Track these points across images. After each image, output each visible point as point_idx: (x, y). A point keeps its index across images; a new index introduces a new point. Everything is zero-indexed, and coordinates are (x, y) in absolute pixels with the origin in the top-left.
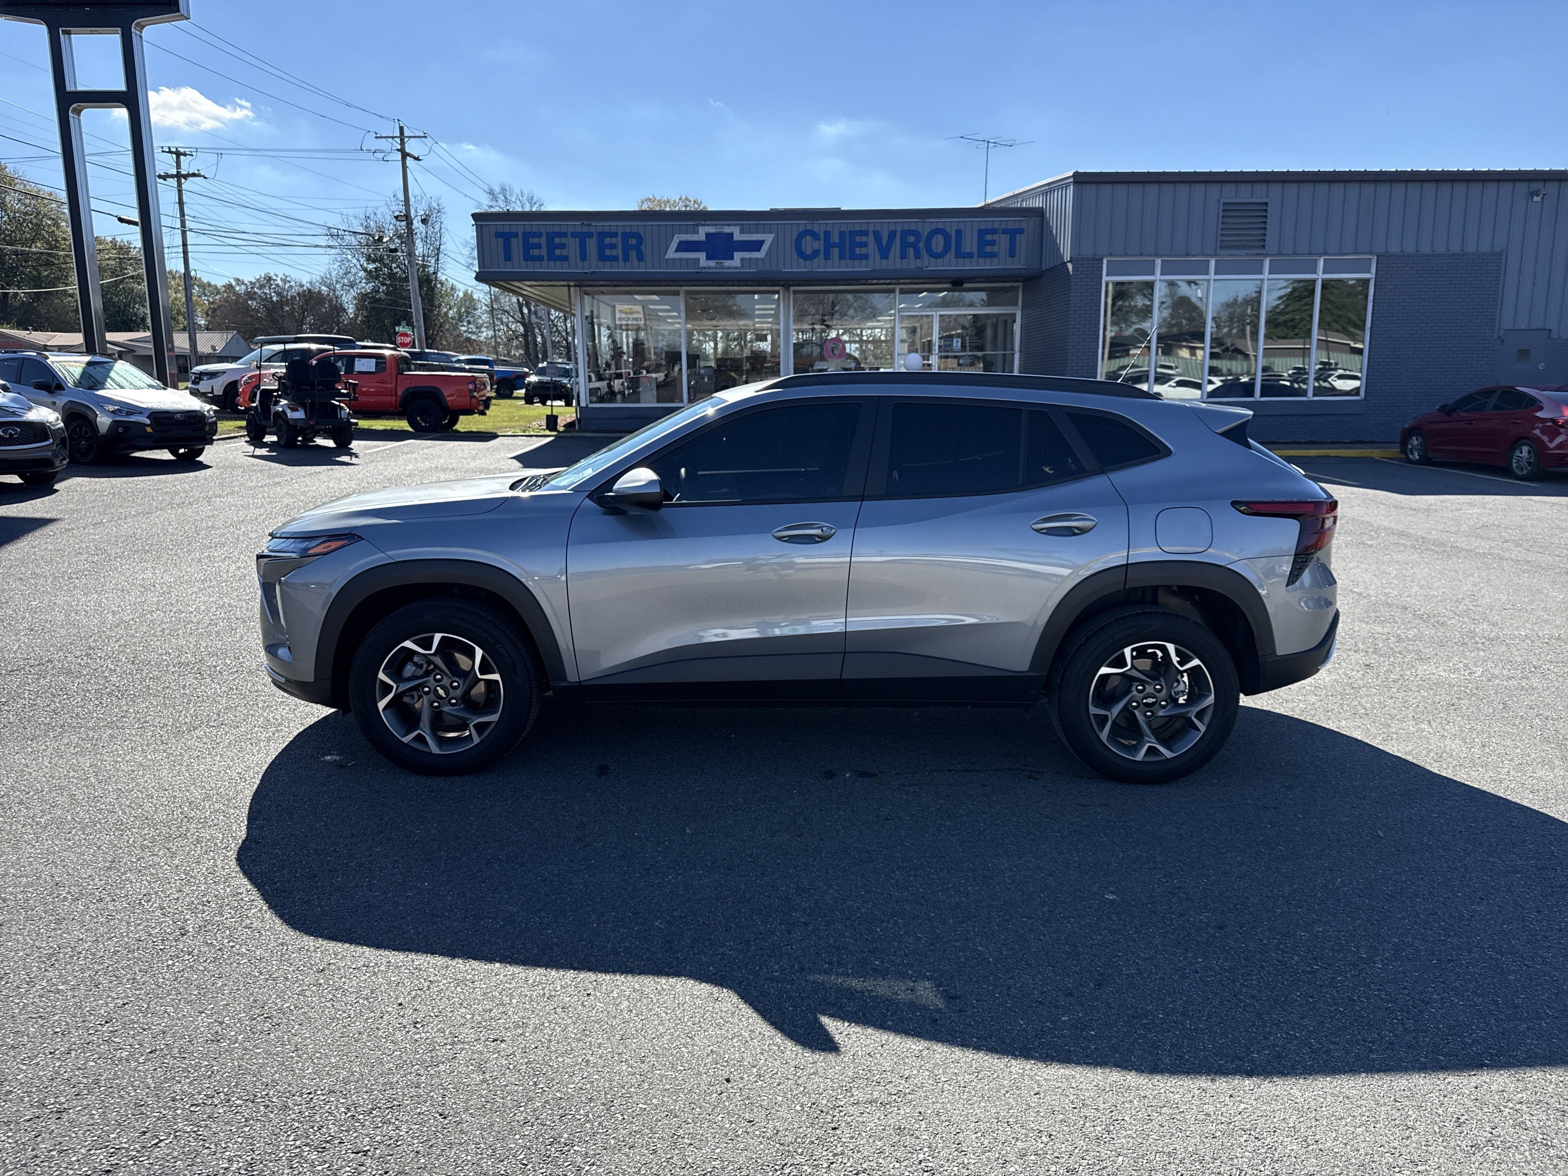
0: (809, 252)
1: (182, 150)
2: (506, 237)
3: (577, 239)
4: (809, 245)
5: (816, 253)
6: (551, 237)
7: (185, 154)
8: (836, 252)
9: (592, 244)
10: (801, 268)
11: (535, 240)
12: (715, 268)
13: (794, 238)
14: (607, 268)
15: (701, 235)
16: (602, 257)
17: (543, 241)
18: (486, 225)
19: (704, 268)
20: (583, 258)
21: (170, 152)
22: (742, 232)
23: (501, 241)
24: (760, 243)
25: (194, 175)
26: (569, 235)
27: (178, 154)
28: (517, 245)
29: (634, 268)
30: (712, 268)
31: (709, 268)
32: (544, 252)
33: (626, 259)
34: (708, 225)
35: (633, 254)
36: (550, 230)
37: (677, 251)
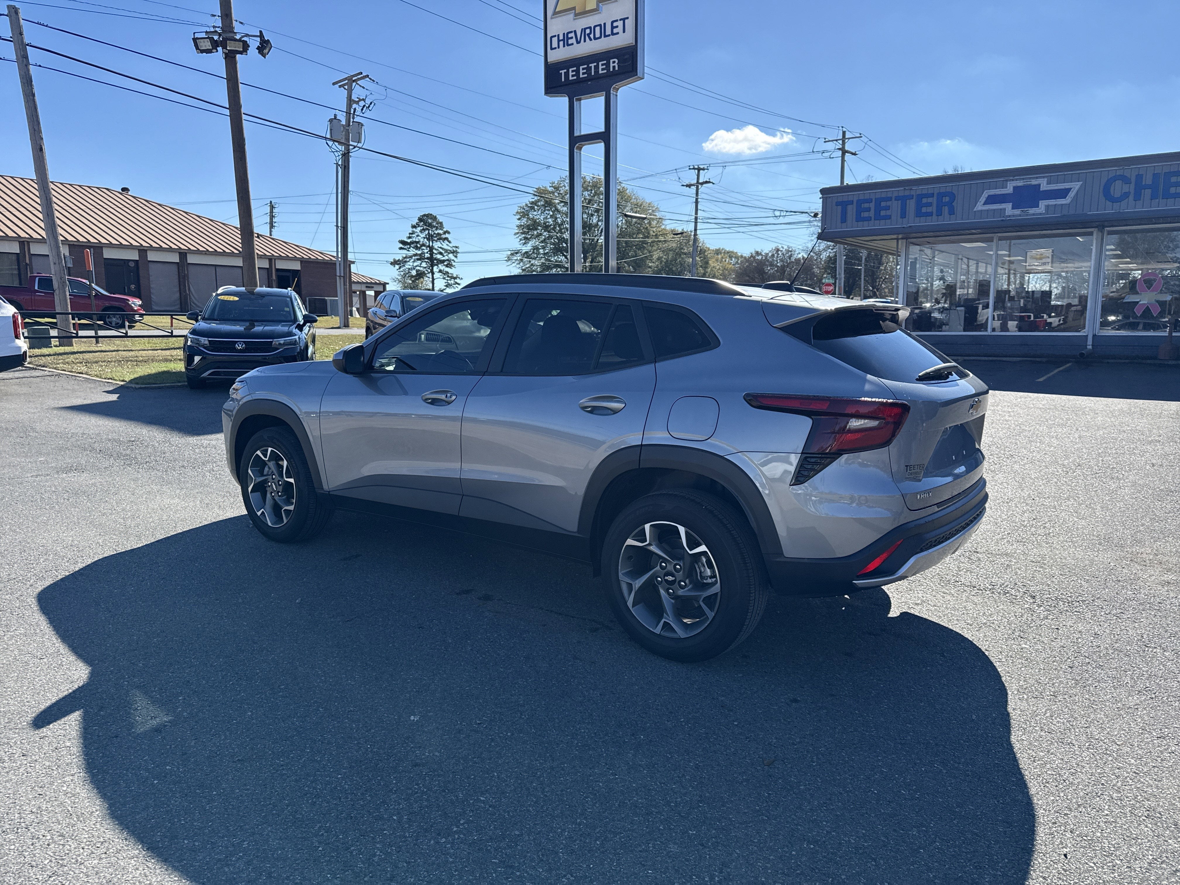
0: (1117, 195)
1: (702, 167)
2: (844, 205)
3: (900, 202)
4: (1118, 189)
5: (1126, 195)
6: (879, 201)
7: (703, 169)
8: (1148, 192)
9: (911, 205)
10: (1109, 209)
11: (866, 205)
12: (1020, 215)
13: (1103, 184)
14: (922, 222)
15: (1009, 189)
16: (919, 214)
17: (872, 205)
18: (830, 197)
19: (1010, 216)
20: (903, 215)
21: (694, 169)
22: (1049, 183)
23: (840, 208)
24: (1068, 190)
25: (706, 182)
26: (893, 199)
27: (699, 169)
28: (851, 210)
29: (946, 220)
30: (1017, 216)
31: (1014, 216)
32: (872, 214)
33: (939, 213)
34: (1017, 180)
35: (946, 210)
36: (878, 196)
37: (984, 204)
